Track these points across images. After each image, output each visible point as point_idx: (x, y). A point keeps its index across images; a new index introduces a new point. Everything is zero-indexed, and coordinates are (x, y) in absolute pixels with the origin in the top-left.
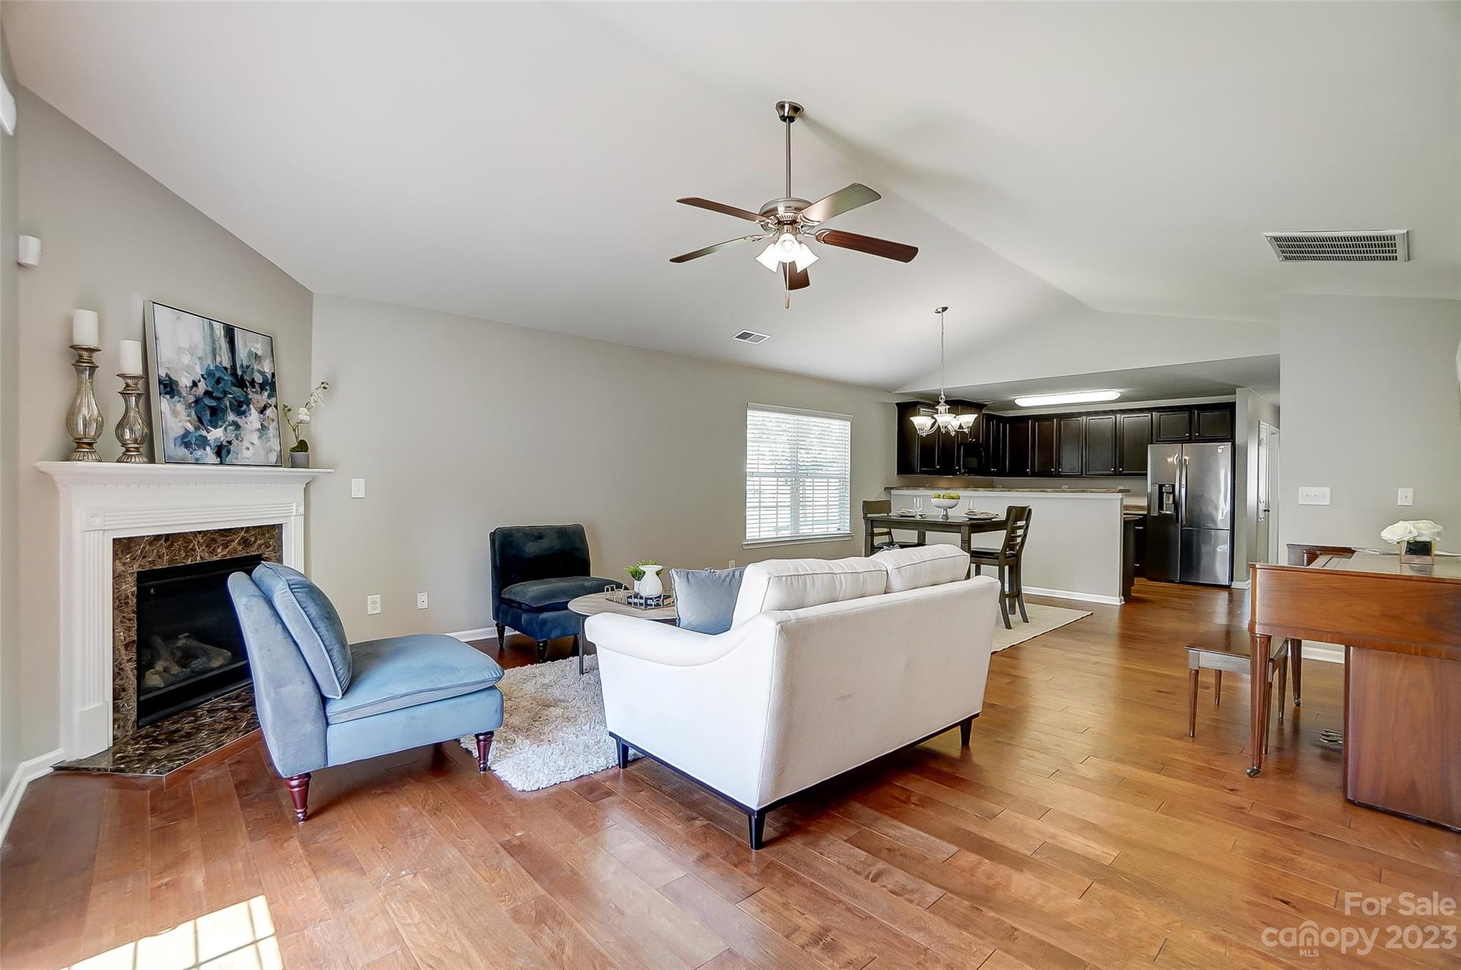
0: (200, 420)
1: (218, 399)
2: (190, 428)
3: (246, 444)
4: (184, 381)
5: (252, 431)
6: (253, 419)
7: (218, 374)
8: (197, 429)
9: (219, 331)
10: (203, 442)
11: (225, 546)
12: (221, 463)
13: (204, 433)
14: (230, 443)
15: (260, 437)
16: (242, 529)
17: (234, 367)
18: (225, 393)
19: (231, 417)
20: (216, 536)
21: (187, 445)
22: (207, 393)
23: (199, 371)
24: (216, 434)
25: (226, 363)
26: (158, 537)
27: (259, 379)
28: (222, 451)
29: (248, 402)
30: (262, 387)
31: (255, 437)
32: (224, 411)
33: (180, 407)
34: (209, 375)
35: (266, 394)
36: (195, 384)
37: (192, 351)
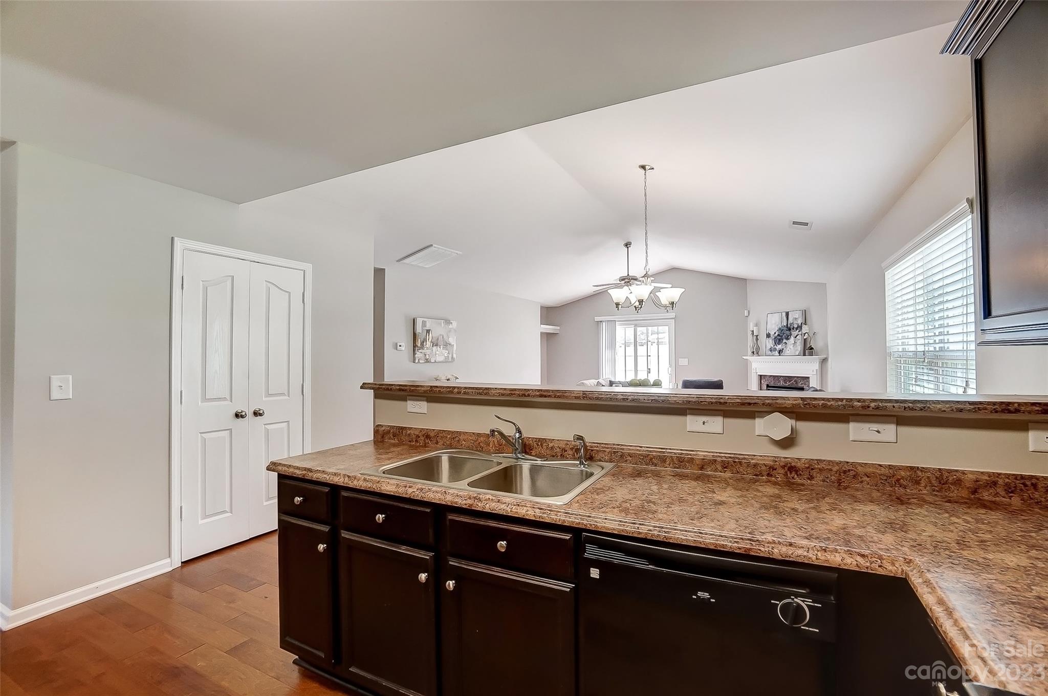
0: (775, 343)
1: (782, 336)
2: (772, 346)
3: (788, 349)
4: (772, 333)
5: (791, 345)
6: (792, 339)
7: (782, 328)
8: (774, 346)
9: (784, 314)
10: (775, 349)
11: (790, 382)
12: (780, 355)
13: (776, 347)
14: (783, 349)
15: (793, 346)
16: (795, 377)
17: (787, 325)
18: (784, 334)
19: (785, 341)
20: (787, 378)
21: (771, 351)
22: (778, 335)
23: (777, 329)
24: (779, 347)
25: (785, 324)
26: (771, 376)
27: (796, 326)
28: (780, 352)
29: (791, 335)
30: (797, 329)
31: (791, 347)
32: (783, 340)
33: (771, 340)
34: (780, 329)
35: (798, 331)
36: (775, 333)
37: (775, 324)
